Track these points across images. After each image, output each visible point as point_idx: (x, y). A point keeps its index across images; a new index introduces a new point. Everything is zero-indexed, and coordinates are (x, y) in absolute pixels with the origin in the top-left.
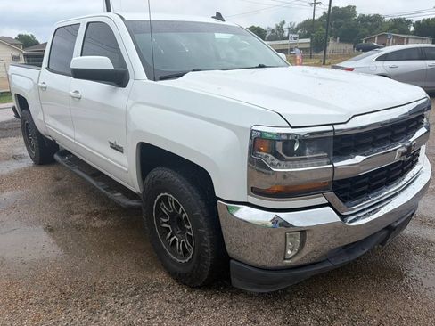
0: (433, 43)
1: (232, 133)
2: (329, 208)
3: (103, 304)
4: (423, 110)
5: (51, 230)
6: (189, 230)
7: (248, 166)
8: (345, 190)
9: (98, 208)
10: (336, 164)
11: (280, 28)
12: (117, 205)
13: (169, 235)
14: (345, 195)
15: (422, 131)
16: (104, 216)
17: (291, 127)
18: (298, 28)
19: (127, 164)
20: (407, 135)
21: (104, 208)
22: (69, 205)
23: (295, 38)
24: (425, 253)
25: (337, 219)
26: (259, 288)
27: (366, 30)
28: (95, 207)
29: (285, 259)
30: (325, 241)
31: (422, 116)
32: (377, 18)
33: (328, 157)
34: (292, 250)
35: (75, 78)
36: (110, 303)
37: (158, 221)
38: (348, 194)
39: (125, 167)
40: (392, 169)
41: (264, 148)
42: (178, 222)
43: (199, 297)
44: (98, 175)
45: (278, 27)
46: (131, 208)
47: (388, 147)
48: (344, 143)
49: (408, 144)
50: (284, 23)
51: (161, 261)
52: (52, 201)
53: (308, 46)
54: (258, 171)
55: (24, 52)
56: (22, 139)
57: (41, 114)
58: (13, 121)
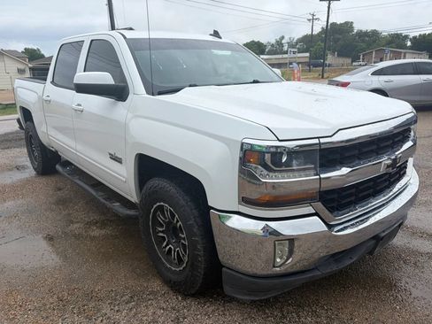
0: (430, 58)
1: (223, 145)
2: (316, 218)
3: (99, 310)
4: (410, 124)
5: (50, 239)
6: (184, 239)
7: (239, 176)
8: (333, 200)
9: (97, 217)
10: (322, 176)
11: (279, 43)
12: (116, 215)
13: (165, 243)
14: (332, 205)
15: (409, 144)
16: (103, 225)
17: (278, 140)
18: (297, 43)
19: (125, 175)
20: (393, 148)
21: (103, 217)
22: (69, 214)
23: (294, 53)
24: (415, 264)
25: (325, 228)
26: (250, 295)
27: (364, 45)
28: (94, 217)
29: (274, 267)
30: (314, 249)
31: (409, 130)
32: (375, 33)
33: (315, 168)
34: (281, 258)
35: (77, 92)
36: (106, 309)
37: (154, 229)
38: (335, 205)
39: (123, 178)
40: (379, 181)
41: (253, 159)
42: (174, 231)
43: (193, 304)
44: (98, 185)
45: (277, 42)
46: (129, 217)
47: (374, 160)
48: (330, 155)
49: (393, 157)
50: (283, 37)
51: (157, 269)
52: (52, 210)
53: (307, 60)
54: (249, 182)
55: (30, 65)
56: (26, 150)
57: (44, 125)
58: (17, 132)
